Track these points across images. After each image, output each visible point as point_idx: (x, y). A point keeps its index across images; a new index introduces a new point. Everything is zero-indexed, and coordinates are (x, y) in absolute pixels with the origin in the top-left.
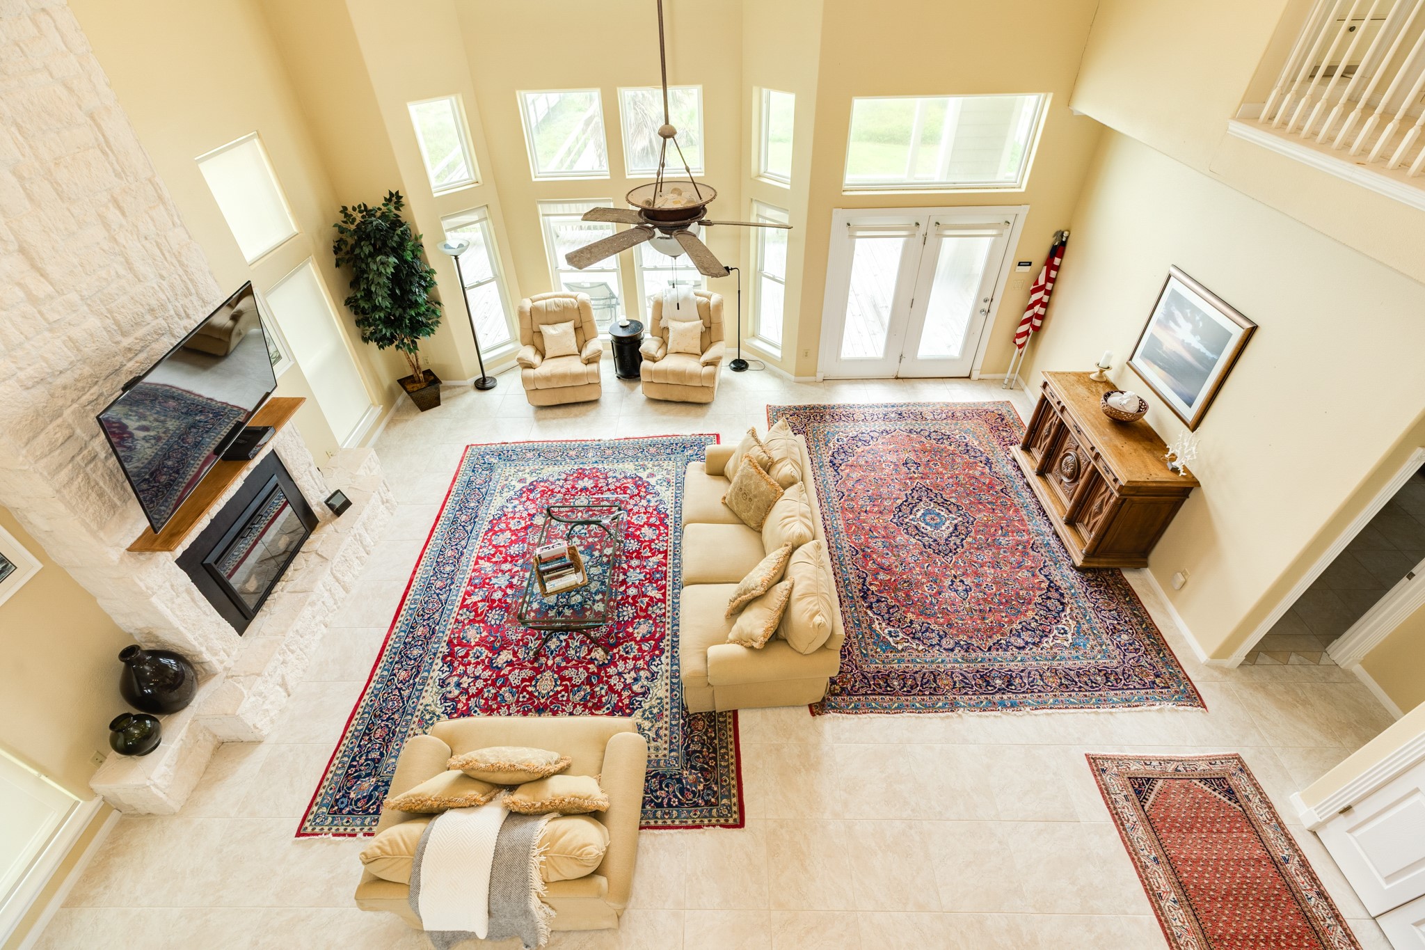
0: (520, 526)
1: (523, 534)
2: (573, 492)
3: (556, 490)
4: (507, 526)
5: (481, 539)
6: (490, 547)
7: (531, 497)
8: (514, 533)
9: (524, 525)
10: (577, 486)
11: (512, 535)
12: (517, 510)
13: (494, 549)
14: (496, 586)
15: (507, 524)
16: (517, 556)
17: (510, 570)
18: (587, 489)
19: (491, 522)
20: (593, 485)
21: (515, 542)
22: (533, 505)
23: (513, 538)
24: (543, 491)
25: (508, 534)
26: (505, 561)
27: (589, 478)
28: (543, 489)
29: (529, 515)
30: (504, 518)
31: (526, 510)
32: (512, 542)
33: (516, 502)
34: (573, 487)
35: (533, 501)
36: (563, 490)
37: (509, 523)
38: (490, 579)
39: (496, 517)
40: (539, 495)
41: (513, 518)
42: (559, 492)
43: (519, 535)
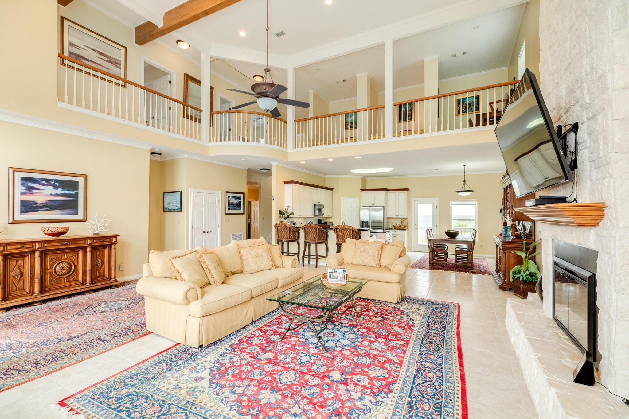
0: (358, 376)
1: (357, 370)
2: (288, 393)
3: (306, 401)
4: (372, 381)
5: (399, 378)
6: (389, 369)
7: (338, 405)
8: (366, 374)
9: (354, 377)
10: (280, 397)
11: (367, 372)
12: (359, 395)
13: (385, 366)
14: (383, 344)
15: (371, 383)
16: (365, 356)
17: (371, 349)
18: (272, 388)
19: (391, 391)
20: (263, 391)
21: (364, 366)
22: (339, 392)
23: (366, 369)
24: (322, 406)
25: (372, 374)
26: (375, 356)
27: (259, 401)
28: (321, 410)
29: (346, 384)
30: (375, 390)
31: (347, 390)
32: (369, 366)
33: (358, 403)
34: (285, 397)
35: (337, 397)
36: (298, 398)
37: (369, 383)
38: (388, 349)
39: (384, 395)
40: (329, 402)
41: (364, 387)
42: (303, 398)
43: (360, 370)
